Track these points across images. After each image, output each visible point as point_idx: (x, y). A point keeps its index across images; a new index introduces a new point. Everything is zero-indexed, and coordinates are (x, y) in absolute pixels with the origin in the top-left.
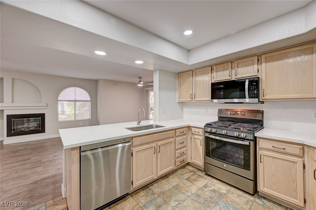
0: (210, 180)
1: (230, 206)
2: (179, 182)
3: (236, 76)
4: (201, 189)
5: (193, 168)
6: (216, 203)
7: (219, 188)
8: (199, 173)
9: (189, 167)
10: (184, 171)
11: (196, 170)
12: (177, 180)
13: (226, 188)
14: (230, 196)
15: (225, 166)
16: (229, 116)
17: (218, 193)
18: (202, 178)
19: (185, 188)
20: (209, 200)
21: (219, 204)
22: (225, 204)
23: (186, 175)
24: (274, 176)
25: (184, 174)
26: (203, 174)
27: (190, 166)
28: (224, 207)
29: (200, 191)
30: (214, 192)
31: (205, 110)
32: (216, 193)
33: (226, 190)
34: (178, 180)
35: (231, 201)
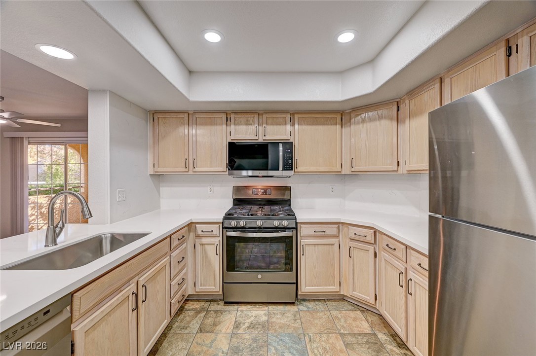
0: (238, 311)
1: (282, 336)
2: (188, 347)
3: (265, 136)
4: (233, 335)
5: (199, 302)
6: (265, 344)
7: (256, 317)
8: (214, 307)
9: (191, 305)
10: (185, 317)
11: (207, 304)
12: (181, 344)
13: (263, 310)
14: (274, 320)
15: (260, 276)
16: (250, 196)
17: (259, 325)
18: (223, 314)
19: (208, 351)
20: (255, 345)
21: (271, 342)
22: (277, 337)
23: (193, 324)
24: (315, 268)
25: (189, 322)
26: (220, 306)
27: (191, 303)
28: (278, 342)
29: (234, 340)
30: (253, 327)
31: (209, 188)
32: (257, 328)
33: (265, 315)
34: (184, 344)
35: (280, 327)
